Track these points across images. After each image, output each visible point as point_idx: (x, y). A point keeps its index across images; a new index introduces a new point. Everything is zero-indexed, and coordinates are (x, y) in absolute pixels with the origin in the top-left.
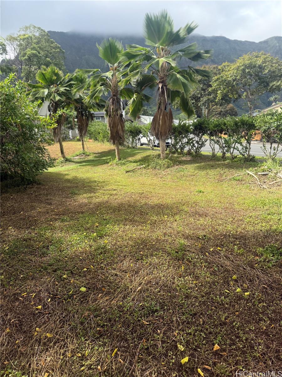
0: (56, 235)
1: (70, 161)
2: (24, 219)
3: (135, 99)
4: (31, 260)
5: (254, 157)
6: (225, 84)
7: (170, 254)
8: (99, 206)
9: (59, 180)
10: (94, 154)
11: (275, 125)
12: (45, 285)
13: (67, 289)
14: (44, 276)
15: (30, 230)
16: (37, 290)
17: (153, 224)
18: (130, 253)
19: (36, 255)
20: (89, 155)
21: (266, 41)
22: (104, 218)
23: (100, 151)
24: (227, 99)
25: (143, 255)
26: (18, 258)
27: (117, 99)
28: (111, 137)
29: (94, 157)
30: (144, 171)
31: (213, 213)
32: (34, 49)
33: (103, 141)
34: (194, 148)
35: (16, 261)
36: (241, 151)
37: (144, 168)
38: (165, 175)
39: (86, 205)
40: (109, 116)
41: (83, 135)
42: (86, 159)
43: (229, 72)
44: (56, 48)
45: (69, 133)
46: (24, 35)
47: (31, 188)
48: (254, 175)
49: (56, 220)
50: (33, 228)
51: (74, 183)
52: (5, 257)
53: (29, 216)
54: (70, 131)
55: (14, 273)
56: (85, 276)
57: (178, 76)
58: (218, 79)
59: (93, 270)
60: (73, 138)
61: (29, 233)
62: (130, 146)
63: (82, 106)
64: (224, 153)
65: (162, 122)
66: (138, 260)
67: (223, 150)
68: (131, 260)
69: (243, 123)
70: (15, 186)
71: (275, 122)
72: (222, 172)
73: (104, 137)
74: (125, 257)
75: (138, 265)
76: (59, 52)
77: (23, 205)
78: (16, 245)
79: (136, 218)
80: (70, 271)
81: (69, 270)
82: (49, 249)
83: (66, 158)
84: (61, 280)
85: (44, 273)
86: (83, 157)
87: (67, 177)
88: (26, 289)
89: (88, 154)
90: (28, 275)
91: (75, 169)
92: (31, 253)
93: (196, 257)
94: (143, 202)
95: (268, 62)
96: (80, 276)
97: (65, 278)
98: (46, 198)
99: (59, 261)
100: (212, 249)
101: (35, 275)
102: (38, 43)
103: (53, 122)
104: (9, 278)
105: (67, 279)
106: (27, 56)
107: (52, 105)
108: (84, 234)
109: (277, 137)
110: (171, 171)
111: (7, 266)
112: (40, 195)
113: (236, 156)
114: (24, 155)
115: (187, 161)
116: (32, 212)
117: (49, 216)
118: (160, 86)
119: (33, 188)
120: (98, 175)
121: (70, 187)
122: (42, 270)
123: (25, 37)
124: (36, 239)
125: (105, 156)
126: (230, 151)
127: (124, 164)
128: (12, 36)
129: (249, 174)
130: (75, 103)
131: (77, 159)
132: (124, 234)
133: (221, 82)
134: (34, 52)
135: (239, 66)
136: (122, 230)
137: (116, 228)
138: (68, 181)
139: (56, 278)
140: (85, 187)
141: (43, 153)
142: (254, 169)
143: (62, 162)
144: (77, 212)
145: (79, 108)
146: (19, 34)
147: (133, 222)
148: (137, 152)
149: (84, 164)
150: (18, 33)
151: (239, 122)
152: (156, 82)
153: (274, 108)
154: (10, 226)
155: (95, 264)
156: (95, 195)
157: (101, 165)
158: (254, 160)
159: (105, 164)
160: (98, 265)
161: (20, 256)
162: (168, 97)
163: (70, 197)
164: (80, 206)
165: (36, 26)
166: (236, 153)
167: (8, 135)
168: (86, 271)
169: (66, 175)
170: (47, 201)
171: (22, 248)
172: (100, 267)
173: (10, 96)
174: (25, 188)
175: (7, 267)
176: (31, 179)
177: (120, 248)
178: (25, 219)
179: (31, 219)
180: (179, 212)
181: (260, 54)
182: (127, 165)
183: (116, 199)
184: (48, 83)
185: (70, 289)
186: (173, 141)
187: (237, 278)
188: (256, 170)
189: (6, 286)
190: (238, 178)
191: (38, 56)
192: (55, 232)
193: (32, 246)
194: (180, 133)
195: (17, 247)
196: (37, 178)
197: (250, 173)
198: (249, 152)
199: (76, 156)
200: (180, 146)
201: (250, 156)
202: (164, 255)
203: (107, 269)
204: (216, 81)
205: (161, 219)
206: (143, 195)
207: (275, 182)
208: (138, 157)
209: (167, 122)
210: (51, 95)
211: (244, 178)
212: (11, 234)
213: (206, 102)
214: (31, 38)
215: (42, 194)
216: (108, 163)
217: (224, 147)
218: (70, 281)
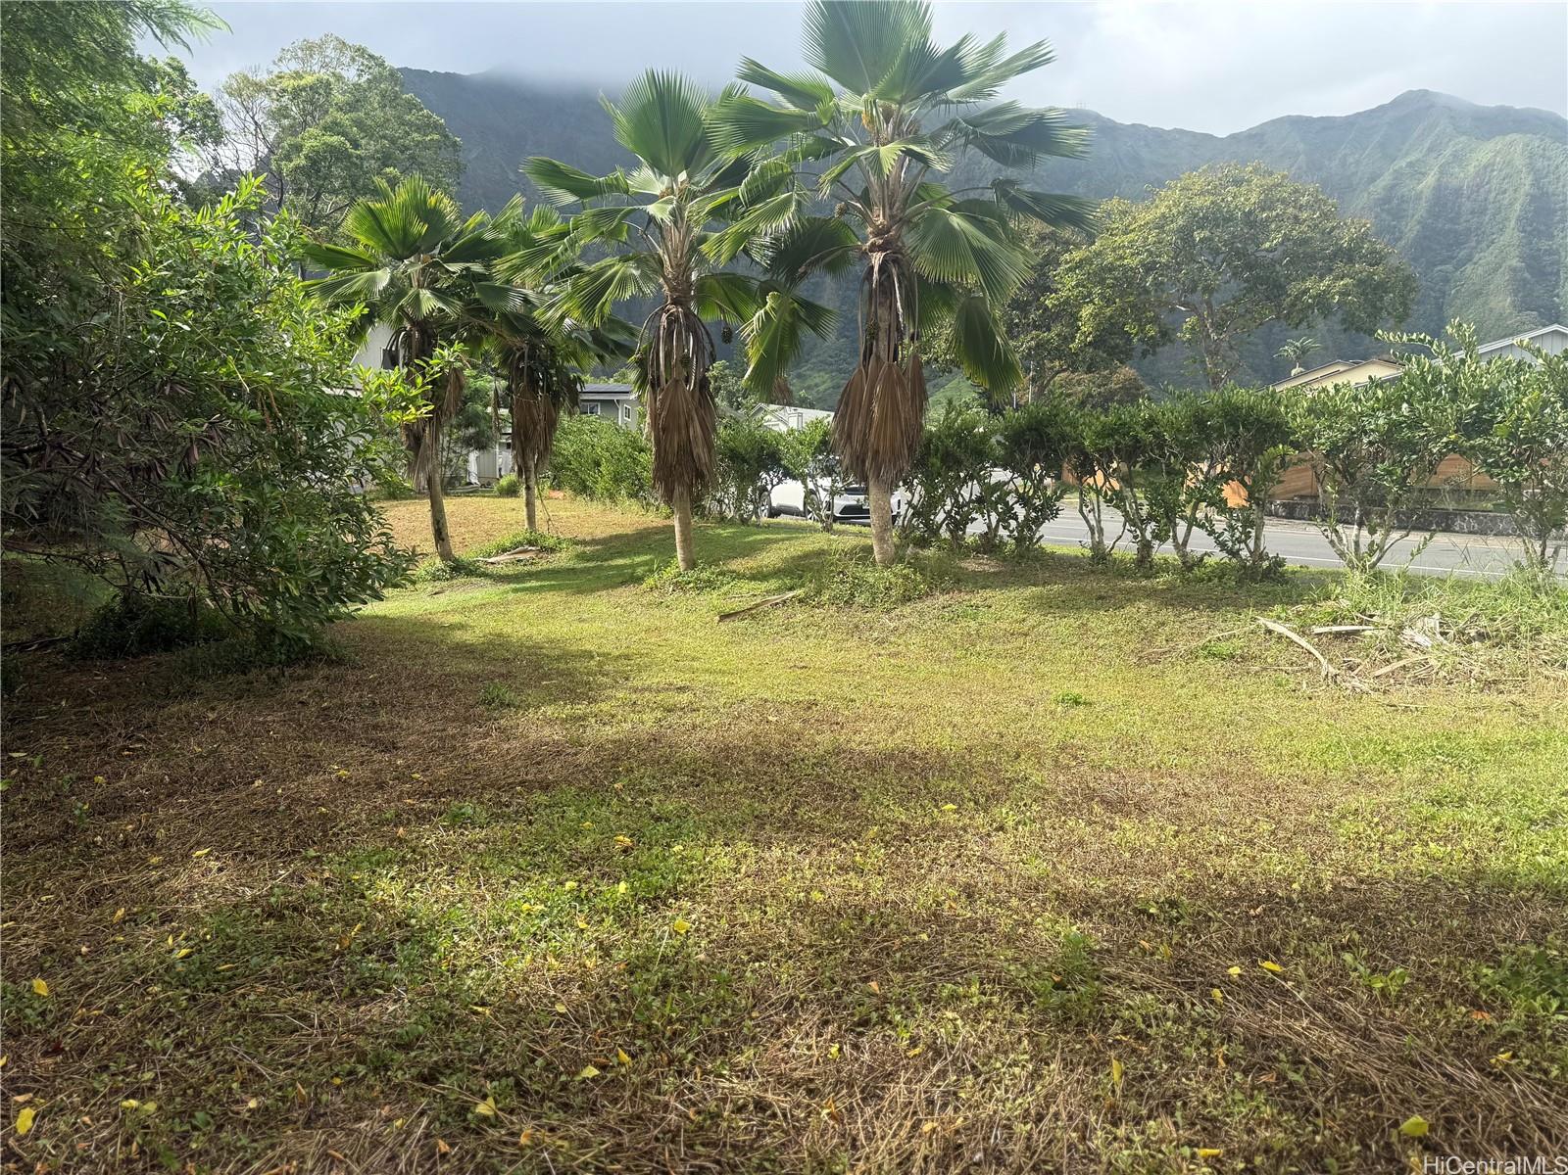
0: (428, 890)
1: (470, 573)
2: (269, 814)
3: (772, 315)
4: (304, 1017)
5: (1279, 563)
7: (1029, 998)
8: (618, 758)
9: (425, 648)
10: (577, 543)
11: (1381, 422)
12: (382, 1154)
14: (373, 1103)
15: (297, 864)
17: (899, 840)
18: (816, 988)
19: (329, 991)
20: (552, 550)
21: (1255, 135)
22: (653, 809)
23: (601, 533)
24: (1117, 345)
25: (886, 1000)
26: (234, 1005)
27: (686, 315)
28: (656, 470)
29: (577, 556)
30: (801, 615)
31: (1170, 795)
32: (333, 128)
33: (612, 497)
34: (1013, 524)
35: (224, 1023)
36: (1227, 536)
37: (800, 601)
38: (896, 629)
39: (559, 753)
40: (653, 386)
41: (532, 465)
42: (542, 565)
43: (1128, 237)
44: (427, 127)
45: (466, 461)
46: (298, 75)
47: (301, 679)
48: (1294, 637)
49: (422, 817)
50: (312, 853)
51: (491, 660)
52: (169, 999)
53: (294, 801)
54: (473, 456)
55: (211, 1090)
56: (593, 1112)
57: (956, 221)
58: (1079, 265)
59: (635, 1078)
60: (483, 485)
61: (291, 877)
62: (730, 514)
63: (533, 347)
64: (1146, 547)
65: (882, 408)
66: (865, 1022)
67: (1143, 531)
68: (826, 1023)
69: (1233, 416)
70: (227, 671)
71: (1379, 414)
72: (1149, 622)
73: (617, 479)
74: (789, 1006)
75: (866, 1057)
76: (437, 146)
77: (264, 747)
78: (228, 937)
79: (804, 813)
80: (511, 1080)
81: (507, 1075)
82: (392, 959)
83: (456, 560)
84: (466, 1129)
85: (371, 1088)
86: (527, 556)
87: (459, 636)
89: (550, 543)
90: (283, 1099)
91: (495, 605)
92: (303, 980)
93: (1171, 1013)
94: (825, 740)
95: (1282, 203)
96: (566, 1107)
97: (485, 1119)
98: (370, 720)
99: (449, 1022)
100: (1235, 971)
101: (324, 1098)
102: (352, 106)
103: (414, 392)
104: (186, 1114)
105: (494, 1122)
106: (307, 157)
107: (409, 336)
108: (569, 885)
109: (1390, 473)
110: (921, 614)
111: (179, 1045)
112: (342, 706)
113: (1202, 559)
114: (279, 531)
115: (983, 574)
116: (309, 779)
117: (388, 801)
118: (877, 259)
119: (310, 677)
120: (596, 627)
121: (474, 678)
122: (362, 1070)
123: (302, 83)
124: (330, 911)
125: (621, 554)
126: (1175, 538)
127: (710, 584)
128: (250, 75)
129: (1270, 632)
130: (506, 334)
131: (502, 563)
132: (766, 890)
133: (1094, 274)
134: (335, 140)
135: (1165, 217)
136: (754, 867)
137: (722, 858)
138: (467, 651)
139: (438, 1118)
140: (546, 676)
141: (361, 529)
142: (1291, 611)
143: (435, 578)
144: (521, 783)
145: (521, 358)
146: (277, 72)
147: (793, 826)
148: (759, 537)
149: (534, 584)
150: (272, 67)
151: (1211, 416)
152: (859, 247)
153: (1306, 383)
154: (199, 844)
155: (638, 1042)
156: (595, 708)
157: (606, 587)
158: (1282, 575)
159: (623, 583)
160: (658, 1047)
161: (243, 996)
162: (908, 305)
163: (481, 715)
164: (535, 755)
165: (347, 42)
166: (1200, 543)
167: (213, 433)
168: (593, 1080)
169: (452, 627)
170: (374, 734)
171: (260, 950)
172: (669, 1063)
173: (235, 274)
174: (274, 680)
175: (178, 1055)
176: (305, 636)
177: (759, 958)
178: (273, 812)
179: (300, 811)
180: (1004, 789)
182: (723, 590)
183: (694, 727)
184: (391, 248)
186: (917, 496)
187: (1432, 1128)
188: (1298, 615)
190: (1225, 648)
191: (350, 156)
192: (422, 875)
193: (310, 944)
194: (951, 461)
195: (233, 948)
196: (329, 634)
197: (1278, 628)
198: (1257, 538)
199: (497, 554)
200: (948, 513)
201: (1262, 557)
202: (996, 999)
203: (705, 1072)
204: (1073, 269)
205: (927, 821)
206: (815, 713)
207: (1396, 665)
208: (771, 558)
209: (905, 410)
210: (401, 294)
211: (1255, 650)
212: (204, 881)
213: (1029, 354)
214: (328, 85)
215: (349, 705)
216: (639, 580)
217: (1142, 522)
218: (517, 1135)
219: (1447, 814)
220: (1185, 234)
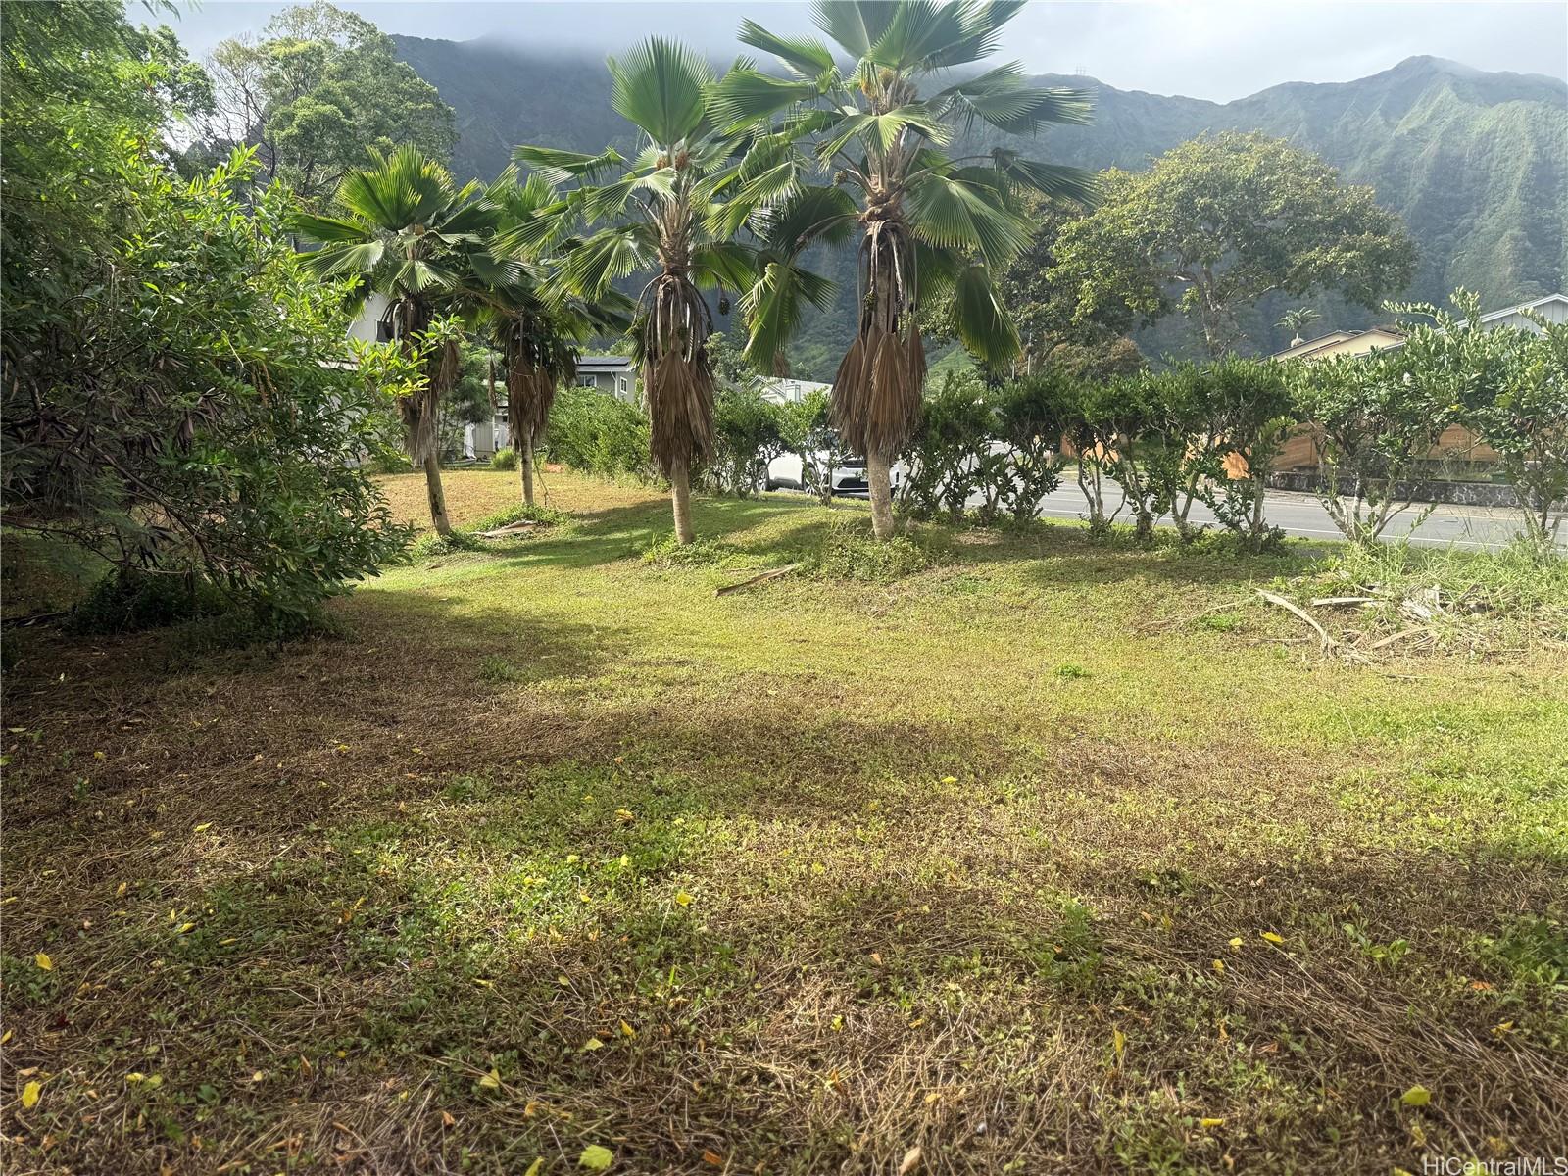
0: (430, 864)
1: (468, 547)
2: (269, 788)
3: (772, 286)
4: (308, 991)
5: (1278, 535)
6: (1110, 253)
7: (1030, 969)
8: (619, 731)
9: (423, 623)
10: (574, 517)
11: (1383, 392)
12: (387, 1126)
13: (506, 1153)
14: (378, 1076)
15: (298, 838)
16: (339, 1158)
17: (900, 813)
18: (818, 960)
19: (332, 964)
20: (550, 524)
21: (1258, 101)
22: (654, 783)
23: (597, 508)
24: (1117, 318)
25: (887, 971)
26: (238, 979)
27: (683, 286)
28: (654, 443)
29: (575, 530)
30: (800, 589)
31: (1170, 767)
32: (326, 96)
33: (609, 470)
34: (1012, 496)
35: (228, 996)
36: (1226, 508)
37: (799, 575)
38: (895, 602)
39: (559, 727)
40: (650, 358)
41: (529, 438)
42: (540, 538)
43: (1129, 206)
44: (420, 95)
45: (463, 434)
46: (289, 43)
47: (299, 653)
48: (1294, 609)
49: (423, 791)
50: (313, 827)
51: (490, 635)
52: (172, 973)
53: (294, 775)
54: (469, 430)
55: (216, 1062)
56: (597, 1084)
57: (955, 188)
58: (1082, 232)
59: (639, 1050)
60: (479, 459)
61: (293, 851)
62: (727, 487)
63: (528, 318)
64: (1145, 519)
65: (880, 381)
66: (867, 994)
67: (1142, 503)
68: (828, 994)
69: (1234, 387)
70: (225, 646)
71: (1381, 384)
72: (1148, 595)
73: (614, 452)
74: (791, 978)
75: (869, 1028)
76: (431, 114)
78: (231, 912)
79: (804, 786)
80: (515, 1053)
81: (511, 1047)
82: (395, 933)
83: (453, 534)
84: (471, 1101)
85: (375, 1060)
86: (524, 530)
87: (456, 610)
88: (282, 1148)
89: (547, 517)
90: (288, 1072)
91: (493, 579)
92: (307, 954)
93: (1172, 984)
94: (825, 714)
95: (1282, 168)
96: (570, 1079)
97: (489, 1091)
98: (370, 694)
99: (453, 994)
100: (1236, 942)
101: (329, 1070)
102: (344, 75)
103: (410, 366)
104: (192, 1087)
105: (500, 1094)
106: (299, 126)
107: (403, 308)
108: (571, 858)
109: (1391, 444)
110: (920, 587)
111: (183, 1019)
112: (340, 682)
113: (1201, 531)
114: (275, 506)
115: (982, 547)
116: (309, 754)
117: (388, 776)
118: (874, 229)
119: (308, 652)
120: (594, 601)
121: (474, 652)
122: (366, 1042)
123: (294, 50)
124: (332, 885)
125: (619, 528)
126: (1175, 510)
127: (708, 558)
128: (240, 42)
129: (1269, 604)
130: (501, 305)
131: (499, 537)
132: (768, 862)
133: (1094, 245)
134: (328, 108)
135: (1165, 185)
136: (755, 840)
137: (723, 832)
138: (465, 625)
139: (442, 1090)
140: (545, 650)
141: (357, 503)
142: (1291, 583)
143: (433, 552)
144: (522, 757)
145: (517, 329)
146: (268, 39)
147: (794, 802)
148: (758, 510)
149: (532, 557)
150: (263, 35)
151: (1211, 387)
152: (857, 217)
153: (1307, 354)
154: (200, 819)
155: (642, 1014)
156: (594, 683)
157: (603, 561)
158: (1282, 547)
159: (621, 557)
160: (661, 1019)
161: (247, 970)
162: (907, 275)
163: (481, 690)
164: (535, 728)
165: (339, 8)
166: (1200, 516)
167: (208, 407)
168: (597, 1052)
169: (451, 601)
170: (374, 709)
171: (263, 924)
172: (673, 1035)
173: (228, 245)
174: (272, 655)
175: (182, 1029)
176: (303, 611)
177: (761, 930)
178: (273, 787)
179: (301, 786)
180: (1004, 762)
181: (1248, 138)
182: (723, 562)
183: (694, 700)
184: (385, 219)
185: (521, 1150)
186: (915, 469)
187: (1434, 1098)
188: (1298, 587)
189: (169, 1133)
190: (1224, 620)
191: (343, 125)
192: (424, 849)
193: (313, 918)
194: (950, 433)
195: (236, 922)
196: (326, 609)
197: (1278, 600)
198: (1257, 510)
199: (494, 528)
200: (947, 486)
201: (1262, 528)
202: (997, 971)
203: (708, 1044)
204: (1072, 240)
205: (928, 794)
206: (814, 687)
207: (1396, 636)
208: (769, 531)
209: (904, 382)
210: (397, 267)
211: (1254, 622)
212: (206, 856)
213: (1027, 325)
214: (320, 53)
215: (348, 680)
216: (637, 554)
217: (1142, 493)
218: (522, 1106)
219: (1447, 786)
220: (1185, 203)
